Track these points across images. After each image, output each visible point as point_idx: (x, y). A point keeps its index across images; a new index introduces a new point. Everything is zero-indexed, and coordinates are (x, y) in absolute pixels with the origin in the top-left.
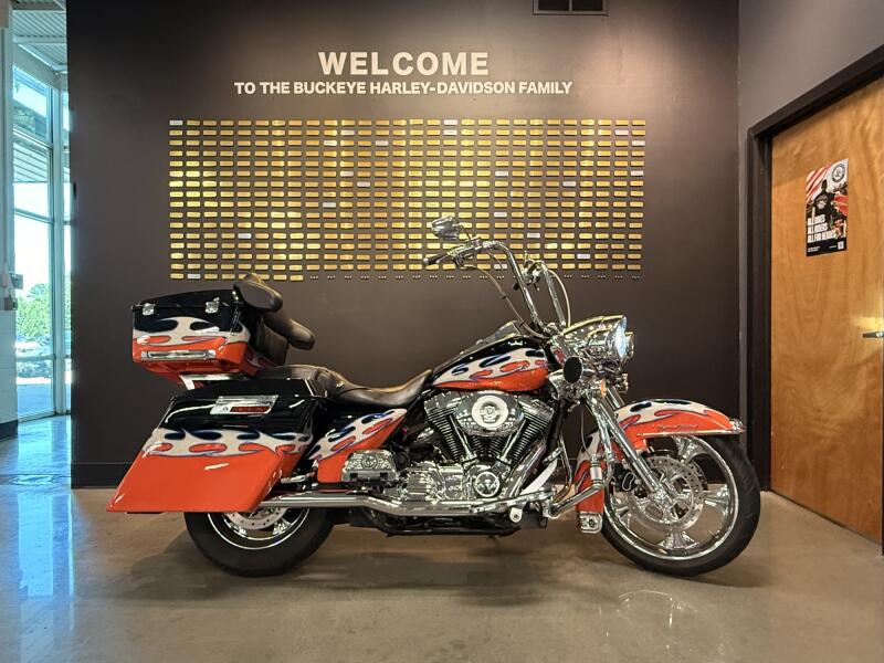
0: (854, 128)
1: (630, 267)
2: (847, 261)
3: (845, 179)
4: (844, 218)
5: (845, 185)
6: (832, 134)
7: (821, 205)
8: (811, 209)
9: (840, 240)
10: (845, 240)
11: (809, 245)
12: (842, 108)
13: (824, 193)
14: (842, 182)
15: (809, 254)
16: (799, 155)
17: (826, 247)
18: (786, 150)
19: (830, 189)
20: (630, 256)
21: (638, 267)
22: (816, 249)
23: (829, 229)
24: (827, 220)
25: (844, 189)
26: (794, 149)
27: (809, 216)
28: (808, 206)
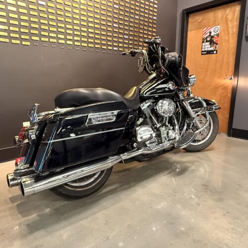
0: (223, 17)
2: (217, 57)
3: (218, 32)
4: (217, 44)
5: (218, 34)
6: (215, 17)
7: (208, 39)
8: (204, 40)
9: (215, 50)
10: (217, 51)
11: (202, 52)
12: (219, 9)
13: (210, 35)
14: (217, 33)
15: (202, 54)
16: (200, 22)
17: (209, 52)
18: (193, 20)
19: (212, 34)
22: (205, 53)
23: (211, 47)
24: (210, 44)
25: (218, 35)
26: (199, 19)
27: (203, 42)
28: (203, 39)
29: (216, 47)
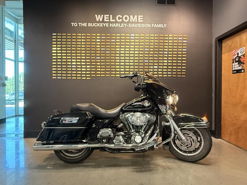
1: (182, 76)
2: (245, 75)
3: (244, 53)
4: (244, 63)
6: (240, 40)
7: (237, 60)
12: (243, 33)
13: (238, 56)
15: (233, 73)
17: (238, 71)
18: (226, 44)
20: (182, 73)
21: (185, 76)
22: (235, 72)
23: (239, 66)
24: (239, 64)
25: (244, 55)
26: (229, 44)
28: (233, 60)
29: (243, 66)
